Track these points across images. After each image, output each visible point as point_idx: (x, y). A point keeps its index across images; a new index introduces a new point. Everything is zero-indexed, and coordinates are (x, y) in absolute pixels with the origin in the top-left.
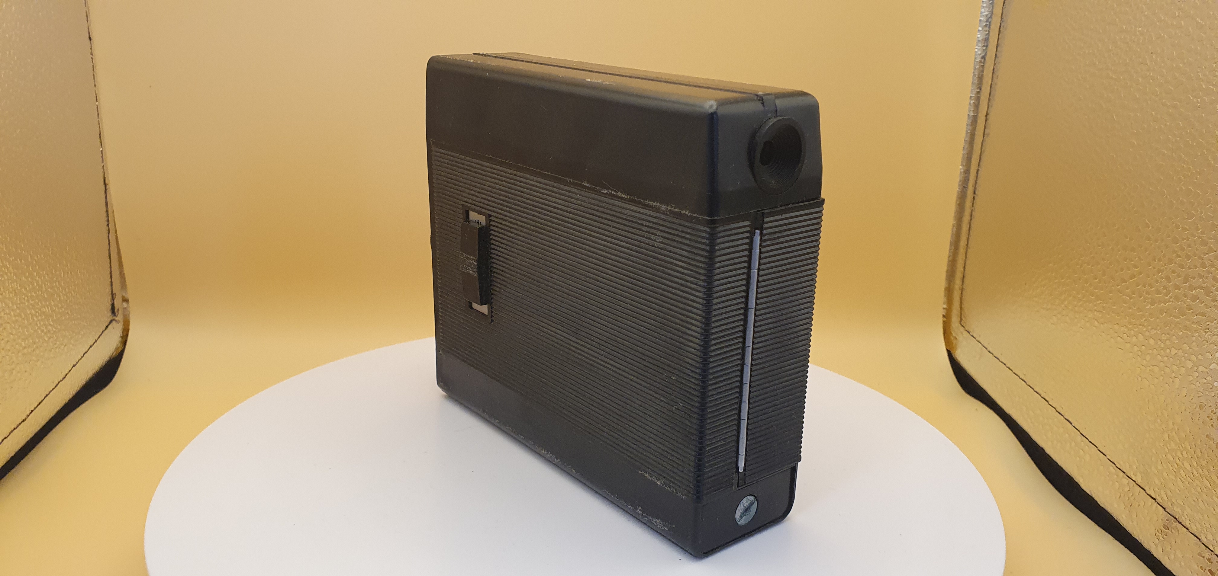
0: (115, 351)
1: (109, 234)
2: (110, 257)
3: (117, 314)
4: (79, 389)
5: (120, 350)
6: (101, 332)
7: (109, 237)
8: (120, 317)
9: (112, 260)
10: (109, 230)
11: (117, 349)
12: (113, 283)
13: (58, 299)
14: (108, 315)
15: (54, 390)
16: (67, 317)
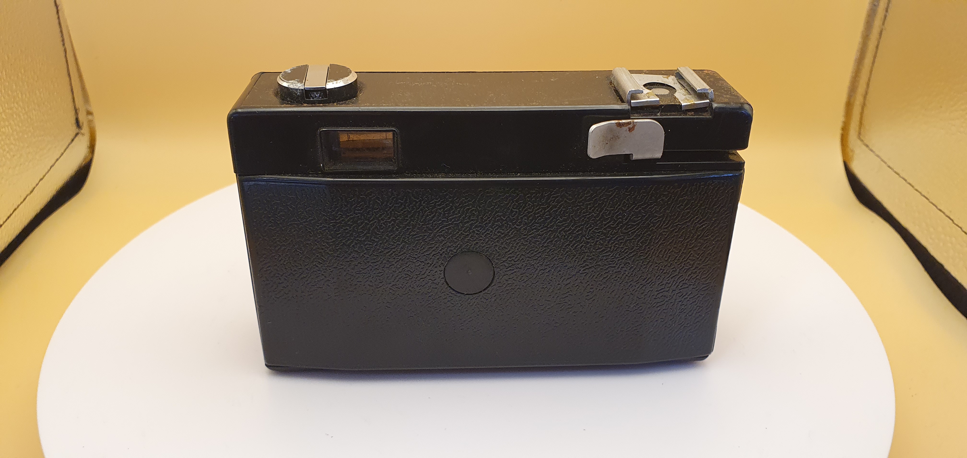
0: (83, 160)
1: (66, 52)
2: (69, 75)
3: (82, 127)
4: (49, 200)
5: (88, 160)
6: (67, 144)
7: (66, 55)
8: (85, 131)
9: (72, 78)
10: (65, 49)
11: (85, 159)
12: (76, 99)
13: (18, 119)
14: (74, 129)
15: (23, 203)
16: (30, 134)
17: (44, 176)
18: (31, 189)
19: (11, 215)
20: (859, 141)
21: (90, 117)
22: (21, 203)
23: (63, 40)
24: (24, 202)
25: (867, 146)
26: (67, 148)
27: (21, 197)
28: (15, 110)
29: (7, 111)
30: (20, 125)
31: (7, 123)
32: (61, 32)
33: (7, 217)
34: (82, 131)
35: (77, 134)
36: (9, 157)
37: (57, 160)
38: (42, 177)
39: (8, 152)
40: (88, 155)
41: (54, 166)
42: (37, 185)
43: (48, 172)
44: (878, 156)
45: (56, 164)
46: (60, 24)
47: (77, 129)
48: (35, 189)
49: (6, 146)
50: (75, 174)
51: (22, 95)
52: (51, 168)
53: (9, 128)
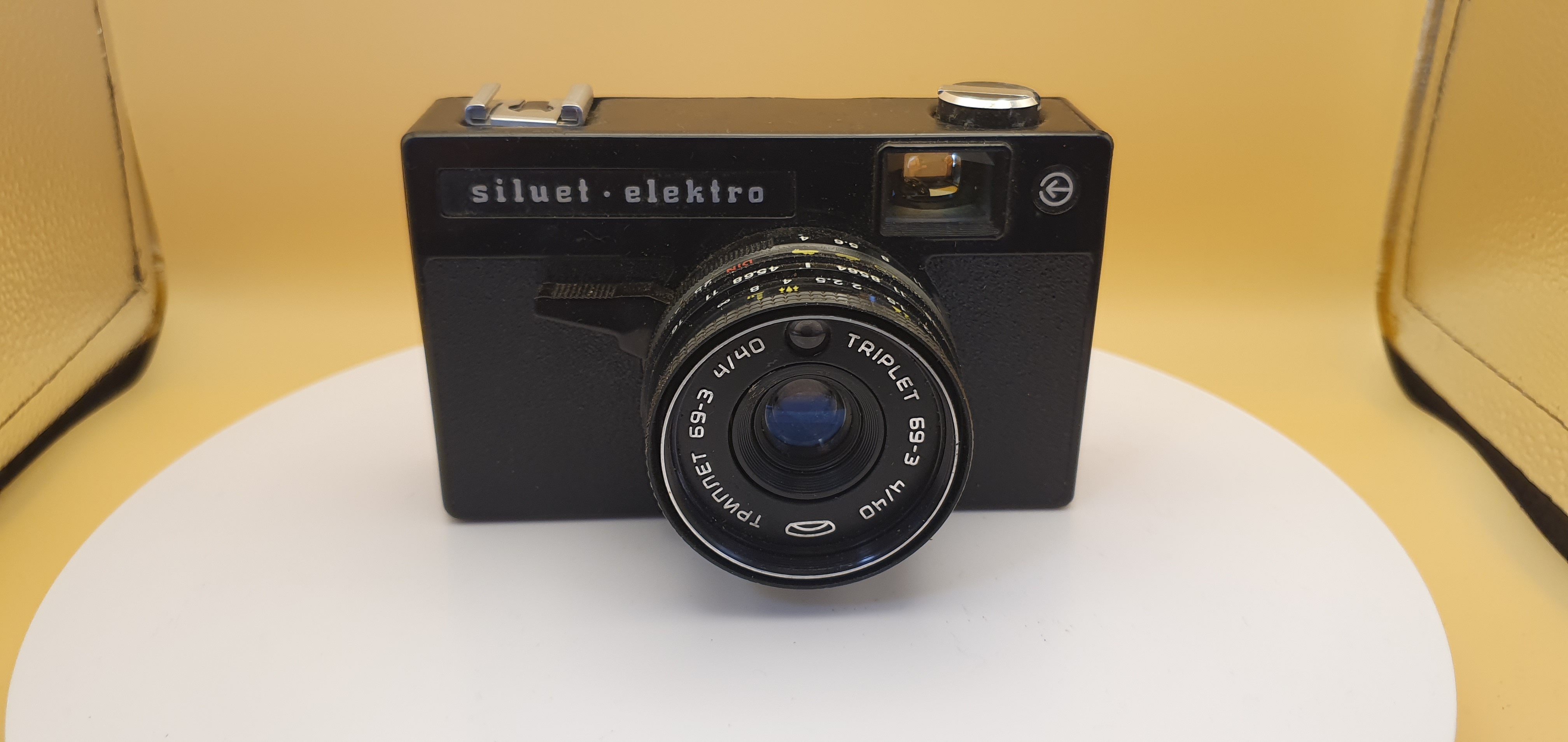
17: (75, 354)
18: (50, 374)
20: (1406, 304)
21: (159, 266)
23: (118, 138)
24: (40, 394)
25: (1419, 309)
26: (117, 312)
27: (34, 384)
28: (32, 245)
29: (19, 245)
30: (40, 270)
31: (18, 265)
34: (144, 287)
35: (135, 291)
36: (18, 320)
37: (99, 329)
38: (70, 356)
39: (16, 312)
40: (149, 326)
41: (94, 339)
42: (63, 367)
43: (82, 347)
44: (1438, 325)
45: (96, 336)
46: (114, 114)
47: (137, 284)
48: (58, 374)
49: (14, 301)
50: (129, 355)
52: (87, 341)
53: (22, 272)
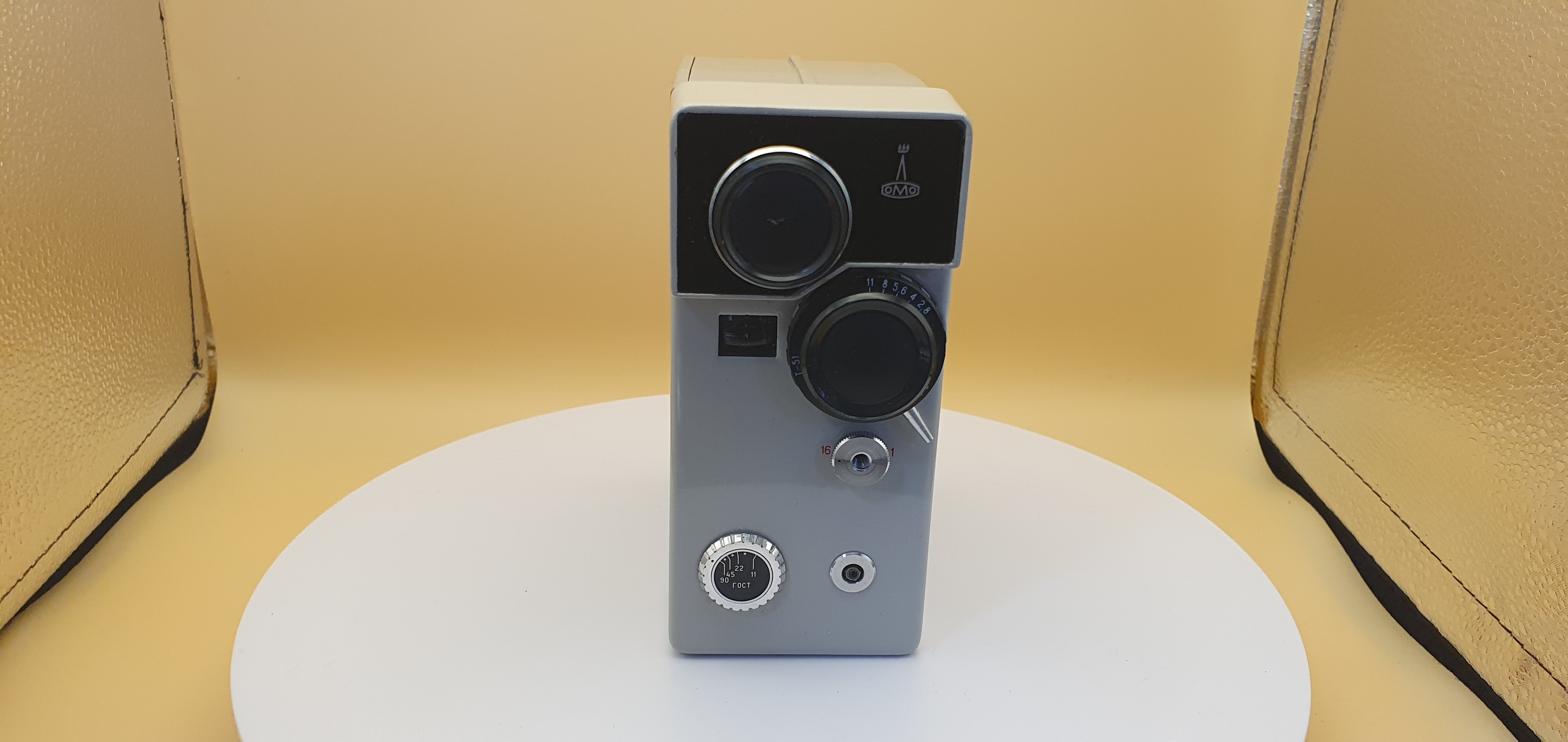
0: (200, 411)
1: (189, 265)
2: (191, 296)
3: (200, 366)
4: (154, 463)
5: (205, 411)
6: (181, 389)
7: (189, 270)
8: (204, 370)
9: (193, 298)
10: (189, 261)
11: (202, 409)
12: (196, 327)
13: (128, 352)
14: (190, 368)
15: (125, 466)
16: (140, 374)
17: (152, 431)
18: (135, 448)
19: (110, 481)
20: (1274, 394)
21: (211, 353)
22: (123, 466)
23: (188, 249)
24: (127, 464)
25: (1284, 401)
26: (181, 394)
27: (123, 457)
28: (125, 339)
29: (116, 340)
30: (130, 360)
31: (115, 358)
32: (187, 237)
33: (104, 484)
34: (200, 372)
35: (194, 376)
36: (114, 404)
37: (169, 409)
38: (149, 432)
39: (113, 396)
40: (204, 403)
41: (165, 418)
42: (143, 442)
43: (156, 426)
44: (1296, 414)
45: (167, 415)
46: (186, 227)
47: (195, 370)
48: (142, 446)
49: (111, 387)
50: (188, 429)
51: (134, 322)
52: (161, 420)
53: (117, 364)
